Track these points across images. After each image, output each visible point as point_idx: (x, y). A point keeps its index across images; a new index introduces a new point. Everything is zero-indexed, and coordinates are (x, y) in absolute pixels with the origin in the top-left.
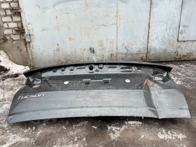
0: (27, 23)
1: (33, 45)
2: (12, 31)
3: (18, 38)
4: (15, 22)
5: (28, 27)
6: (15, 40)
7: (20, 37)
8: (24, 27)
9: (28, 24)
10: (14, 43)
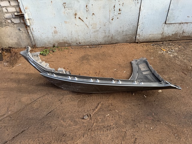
0: (24, 8)
2: (11, 15)
3: (19, 21)
4: (13, 6)
8: (22, 11)
10: (15, 26)
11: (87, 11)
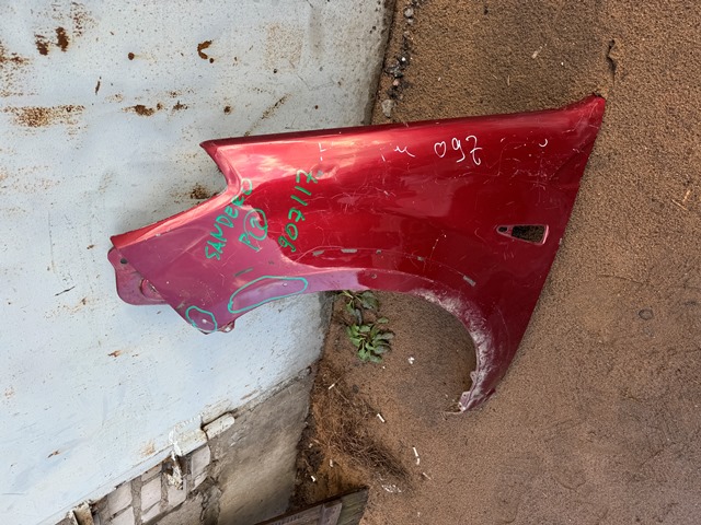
1: (244, 398)
4: (137, 494)
5: (164, 448)
8: (164, 458)
9: (151, 452)
11: (178, 107)
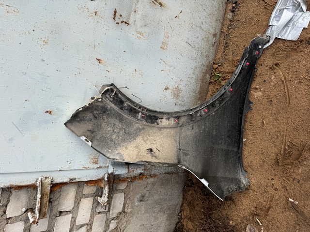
0: (92, 166)
2: (100, 215)
3: (121, 197)
4: (77, 203)
5: (103, 165)
6: (124, 207)
7: (122, 191)
8: (100, 177)
9: (96, 163)
10: (129, 210)
